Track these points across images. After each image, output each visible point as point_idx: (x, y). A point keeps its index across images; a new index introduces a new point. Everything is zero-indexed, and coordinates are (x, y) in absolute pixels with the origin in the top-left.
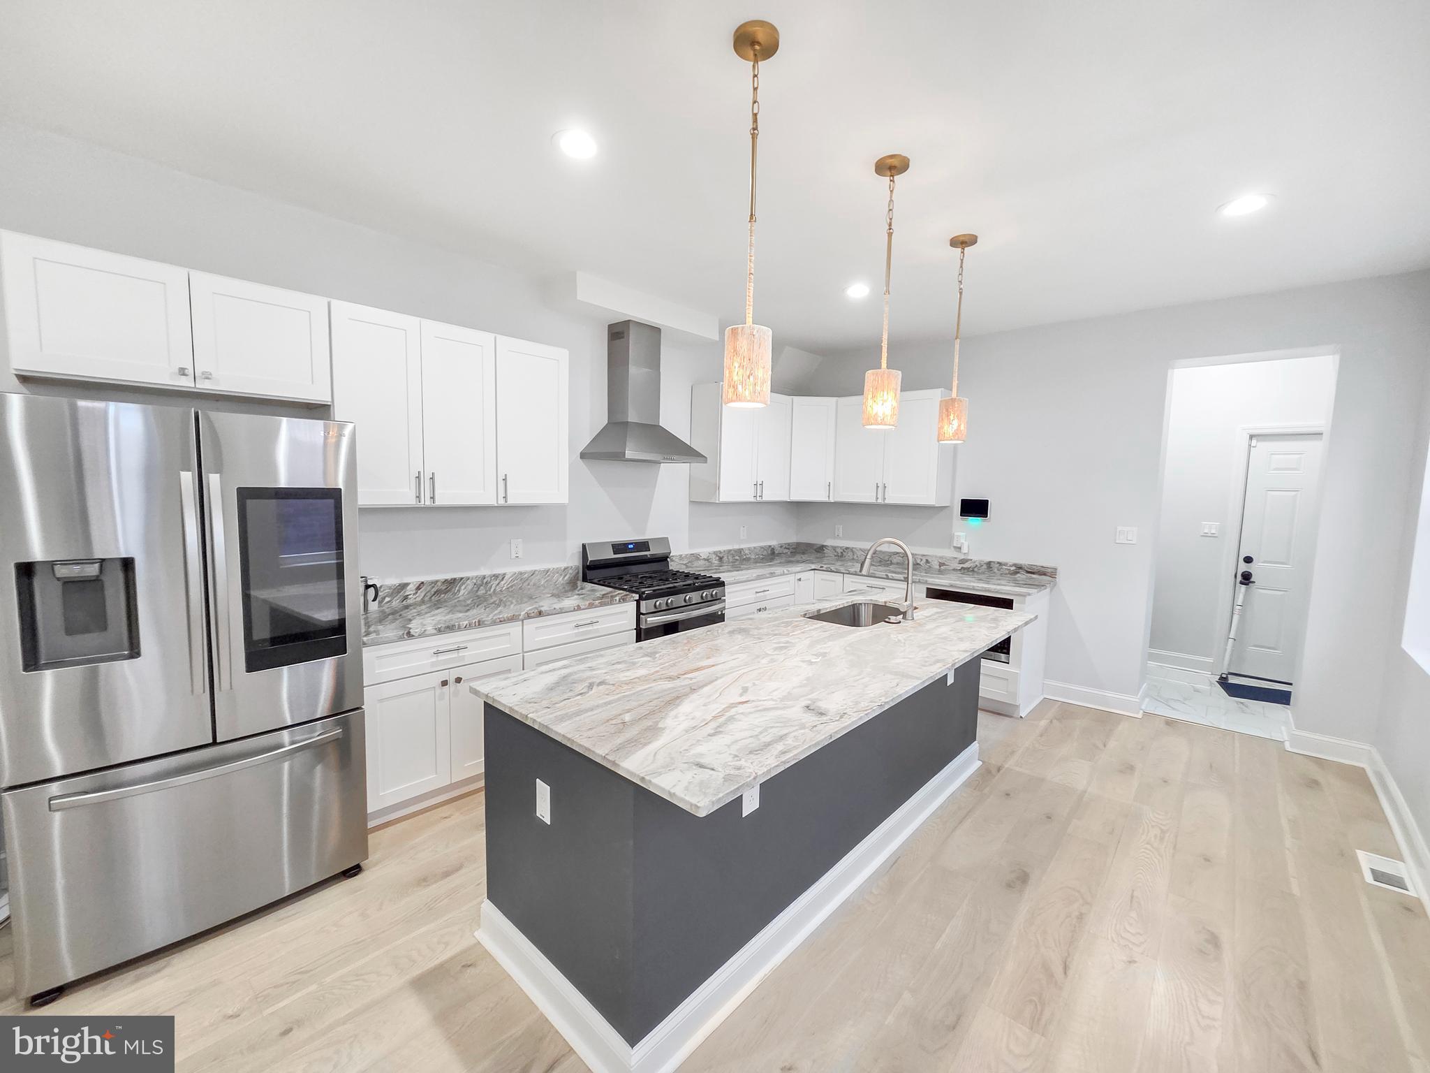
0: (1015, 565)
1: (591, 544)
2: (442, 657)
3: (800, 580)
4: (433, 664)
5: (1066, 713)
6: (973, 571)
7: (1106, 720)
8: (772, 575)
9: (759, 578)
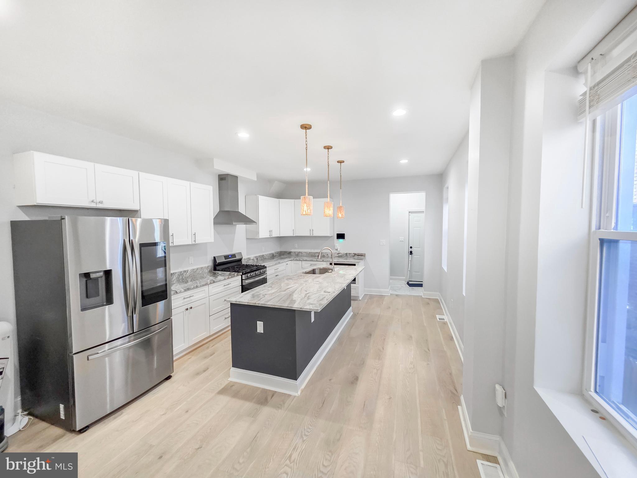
0: (354, 254)
1: (218, 257)
2: (186, 300)
3: (287, 264)
4: (183, 303)
5: (371, 297)
6: (342, 256)
7: (382, 297)
8: (279, 263)
9: (276, 264)
